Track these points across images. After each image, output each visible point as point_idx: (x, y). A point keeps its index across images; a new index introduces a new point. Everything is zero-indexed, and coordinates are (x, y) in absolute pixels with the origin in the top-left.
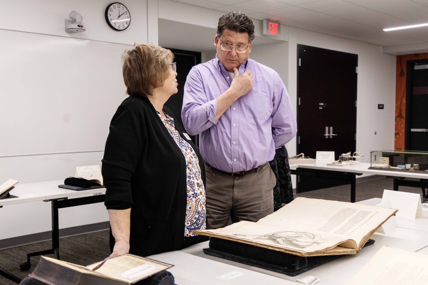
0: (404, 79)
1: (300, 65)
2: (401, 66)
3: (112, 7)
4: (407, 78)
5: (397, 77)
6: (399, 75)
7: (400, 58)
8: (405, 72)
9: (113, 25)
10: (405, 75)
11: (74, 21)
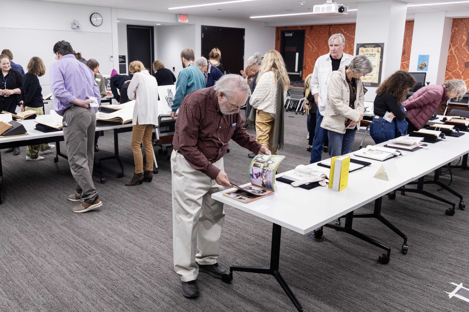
0: (279, 41)
1: (203, 37)
2: (278, 34)
3: (93, 15)
4: (281, 41)
5: (276, 40)
6: (277, 39)
7: (278, 28)
8: (280, 38)
9: (94, 24)
10: (280, 39)
11: (75, 24)
